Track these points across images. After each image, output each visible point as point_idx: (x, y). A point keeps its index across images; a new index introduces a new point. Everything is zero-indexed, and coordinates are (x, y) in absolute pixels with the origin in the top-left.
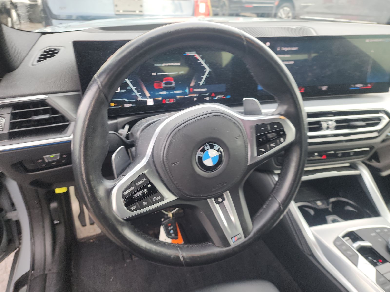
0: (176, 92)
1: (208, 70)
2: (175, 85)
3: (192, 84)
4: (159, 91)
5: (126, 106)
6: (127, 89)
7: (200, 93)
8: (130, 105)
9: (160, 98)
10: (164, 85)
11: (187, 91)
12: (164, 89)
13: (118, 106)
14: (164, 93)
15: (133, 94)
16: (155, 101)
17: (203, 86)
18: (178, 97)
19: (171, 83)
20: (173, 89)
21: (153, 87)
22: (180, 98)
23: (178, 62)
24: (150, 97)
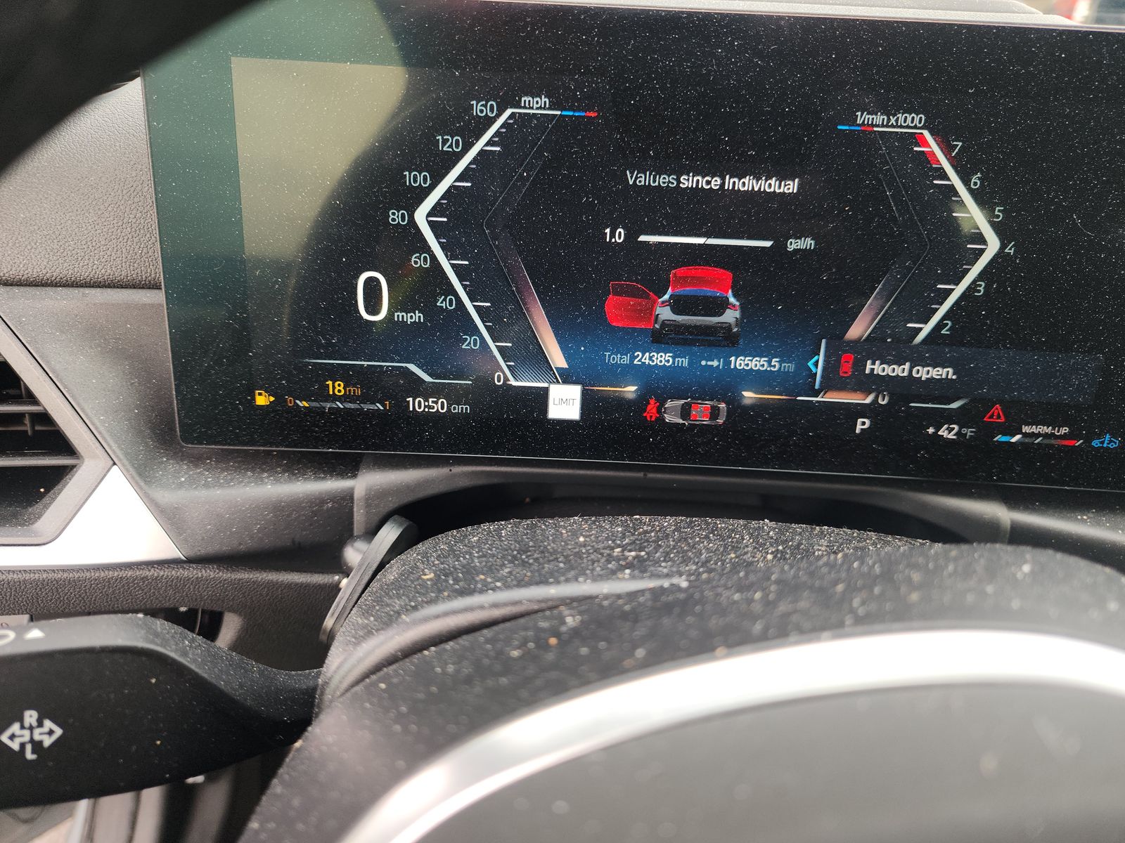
0: (741, 363)
1: (993, 244)
2: (739, 322)
3: (859, 329)
4: (628, 340)
5: (417, 404)
6: (430, 310)
7: (903, 390)
8: (438, 406)
9: (630, 390)
10: (665, 313)
11: (817, 366)
12: (663, 337)
13: (365, 398)
14: (662, 359)
15: (469, 343)
16: (588, 401)
17: (935, 349)
18: (749, 396)
19: (719, 306)
20: (727, 340)
21: (600, 317)
22: (760, 407)
23: (782, 178)
24: (567, 377)
